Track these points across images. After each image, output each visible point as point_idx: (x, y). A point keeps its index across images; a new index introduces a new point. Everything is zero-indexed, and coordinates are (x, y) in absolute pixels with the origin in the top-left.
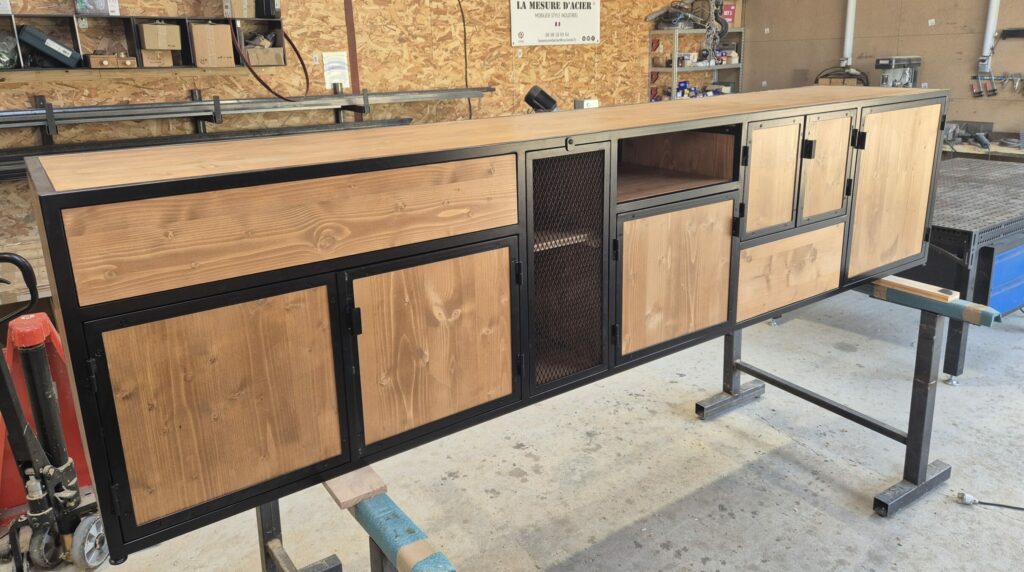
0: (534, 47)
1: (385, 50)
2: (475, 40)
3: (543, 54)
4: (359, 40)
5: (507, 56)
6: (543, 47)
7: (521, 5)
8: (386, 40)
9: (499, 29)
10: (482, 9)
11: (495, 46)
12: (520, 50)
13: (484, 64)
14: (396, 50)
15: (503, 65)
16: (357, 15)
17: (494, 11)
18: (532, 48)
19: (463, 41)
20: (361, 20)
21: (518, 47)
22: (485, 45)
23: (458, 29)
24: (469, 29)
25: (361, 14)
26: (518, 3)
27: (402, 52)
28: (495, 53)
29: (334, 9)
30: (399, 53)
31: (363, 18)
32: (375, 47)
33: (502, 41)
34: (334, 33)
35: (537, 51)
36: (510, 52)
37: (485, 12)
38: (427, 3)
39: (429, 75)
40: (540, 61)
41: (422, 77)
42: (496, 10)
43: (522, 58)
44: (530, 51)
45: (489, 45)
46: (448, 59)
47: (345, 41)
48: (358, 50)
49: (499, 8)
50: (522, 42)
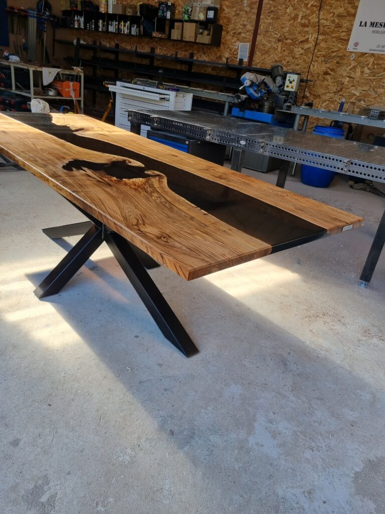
0: (366, 53)
1: (269, 45)
2: (323, 45)
3: (372, 60)
4: (259, 38)
5: (342, 58)
6: (373, 55)
7: (363, 24)
8: (271, 39)
9: (342, 39)
10: (333, 25)
11: (335, 50)
12: (353, 55)
13: (324, 61)
14: (275, 45)
15: (338, 63)
16: (261, 25)
17: (341, 27)
18: (363, 54)
19: (314, 45)
20: (262, 28)
21: (351, 52)
22: (329, 49)
23: (314, 36)
24: (321, 37)
25: (263, 25)
26: (361, 22)
27: (278, 46)
28: (335, 54)
29: (250, 21)
30: (276, 47)
31: (263, 27)
32: (266, 43)
33: (341, 47)
34: (247, 34)
35: (366, 57)
36: (344, 55)
37: (335, 27)
38: (299, 20)
39: (289, 62)
40: (367, 64)
41: (284, 62)
42: (343, 27)
43: (353, 60)
44: (360, 56)
45: (331, 49)
46: (302, 54)
47: (251, 38)
48: (256, 44)
49: (345, 25)
50: (356, 49)
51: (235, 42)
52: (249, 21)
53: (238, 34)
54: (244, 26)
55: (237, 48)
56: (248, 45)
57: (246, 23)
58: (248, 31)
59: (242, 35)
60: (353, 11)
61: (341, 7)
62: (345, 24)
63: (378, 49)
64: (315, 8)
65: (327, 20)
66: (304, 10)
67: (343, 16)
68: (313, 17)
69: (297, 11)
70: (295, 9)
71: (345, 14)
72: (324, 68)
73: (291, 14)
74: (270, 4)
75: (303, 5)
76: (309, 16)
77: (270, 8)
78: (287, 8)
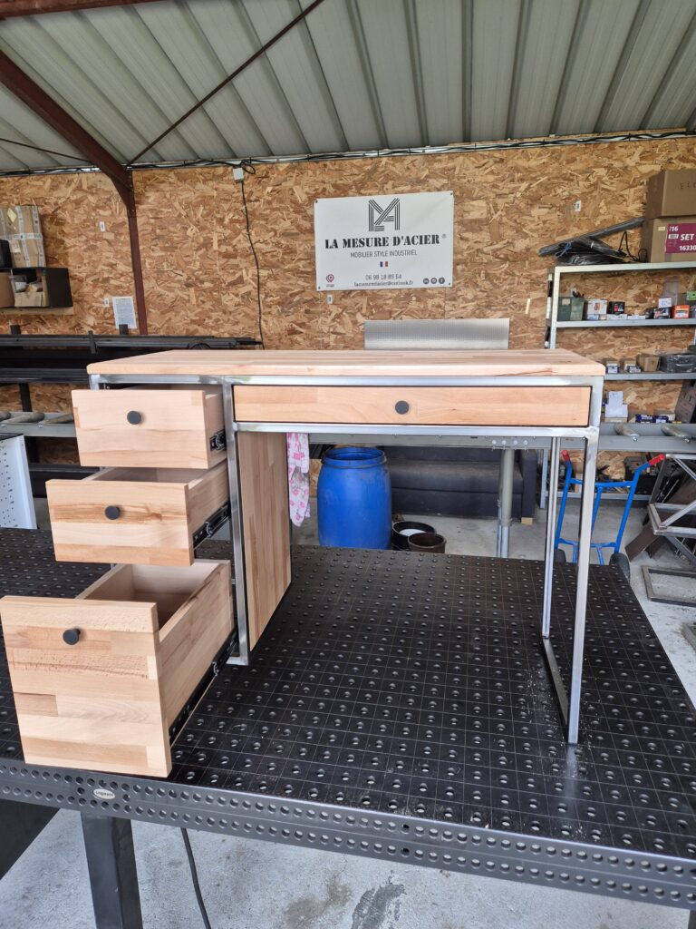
0: (351, 291)
1: (172, 295)
2: (271, 285)
3: (364, 301)
4: (147, 285)
5: (312, 302)
6: (363, 293)
7: (331, 243)
8: (173, 285)
9: (302, 272)
10: (280, 250)
11: (296, 291)
12: (330, 296)
13: (283, 311)
14: (182, 294)
15: (307, 312)
16: (145, 261)
17: (295, 252)
18: (347, 294)
19: (256, 286)
20: (148, 266)
21: (325, 292)
22: (284, 290)
23: (250, 272)
24: (264, 273)
25: (148, 261)
26: (327, 241)
27: (189, 296)
28: (297, 298)
29: (122, 257)
30: (187, 298)
31: (150, 264)
32: (163, 291)
33: (306, 285)
34: (122, 279)
35: (354, 297)
36: (315, 298)
37: (284, 254)
38: (215, 247)
39: (218, 320)
40: (358, 309)
41: (210, 322)
42: (298, 252)
43: (333, 304)
44: (343, 297)
45: (289, 290)
46: (239, 305)
47: (133, 287)
48: (145, 295)
49: (302, 249)
50: (332, 286)
51: (102, 296)
52: (119, 256)
53: (102, 282)
54: (112, 266)
55: (108, 306)
56: (130, 300)
57: (114, 262)
58: (122, 275)
59: (112, 282)
60: (307, 225)
61: (285, 220)
62: (300, 246)
63: (369, 281)
64: (238, 225)
65: (265, 242)
66: (219, 229)
67: (293, 234)
68: (240, 241)
69: (207, 231)
70: (202, 229)
71: (295, 231)
72: (286, 323)
73: (197, 238)
74: (152, 224)
75: (214, 221)
76: (232, 239)
77: (154, 231)
78: (187, 229)
